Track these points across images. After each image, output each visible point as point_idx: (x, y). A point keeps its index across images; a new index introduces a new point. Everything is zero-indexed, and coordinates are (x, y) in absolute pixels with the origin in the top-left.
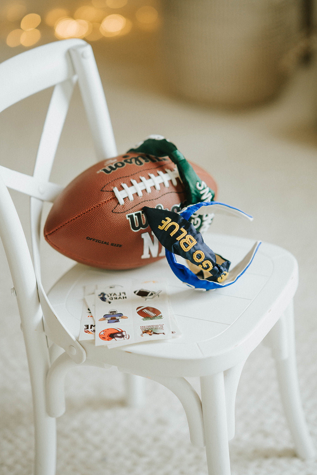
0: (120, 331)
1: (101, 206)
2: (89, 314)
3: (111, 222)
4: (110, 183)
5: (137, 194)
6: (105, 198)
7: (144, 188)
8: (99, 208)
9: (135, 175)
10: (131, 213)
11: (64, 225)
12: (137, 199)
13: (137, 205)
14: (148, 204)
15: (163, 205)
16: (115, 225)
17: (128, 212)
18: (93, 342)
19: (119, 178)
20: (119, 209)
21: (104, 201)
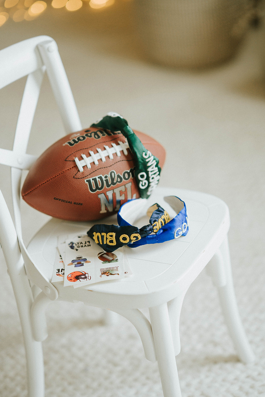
0: (84, 273)
1: (65, 173)
2: (61, 260)
3: (72, 186)
4: (72, 154)
5: (94, 163)
6: (68, 166)
7: (99, 158)
8: (63, 174)
9: (93, 147)
10: (89, 178)
11: (36, 188)
12: (94, 167)
13: (94, 172)
14: (103, 171)
15: (116, 171)
16: (76, 188)
17: (87, 178)
18: (62, 283)
19: (80, 149)
20: (79, 175)
21: (67, 169)
